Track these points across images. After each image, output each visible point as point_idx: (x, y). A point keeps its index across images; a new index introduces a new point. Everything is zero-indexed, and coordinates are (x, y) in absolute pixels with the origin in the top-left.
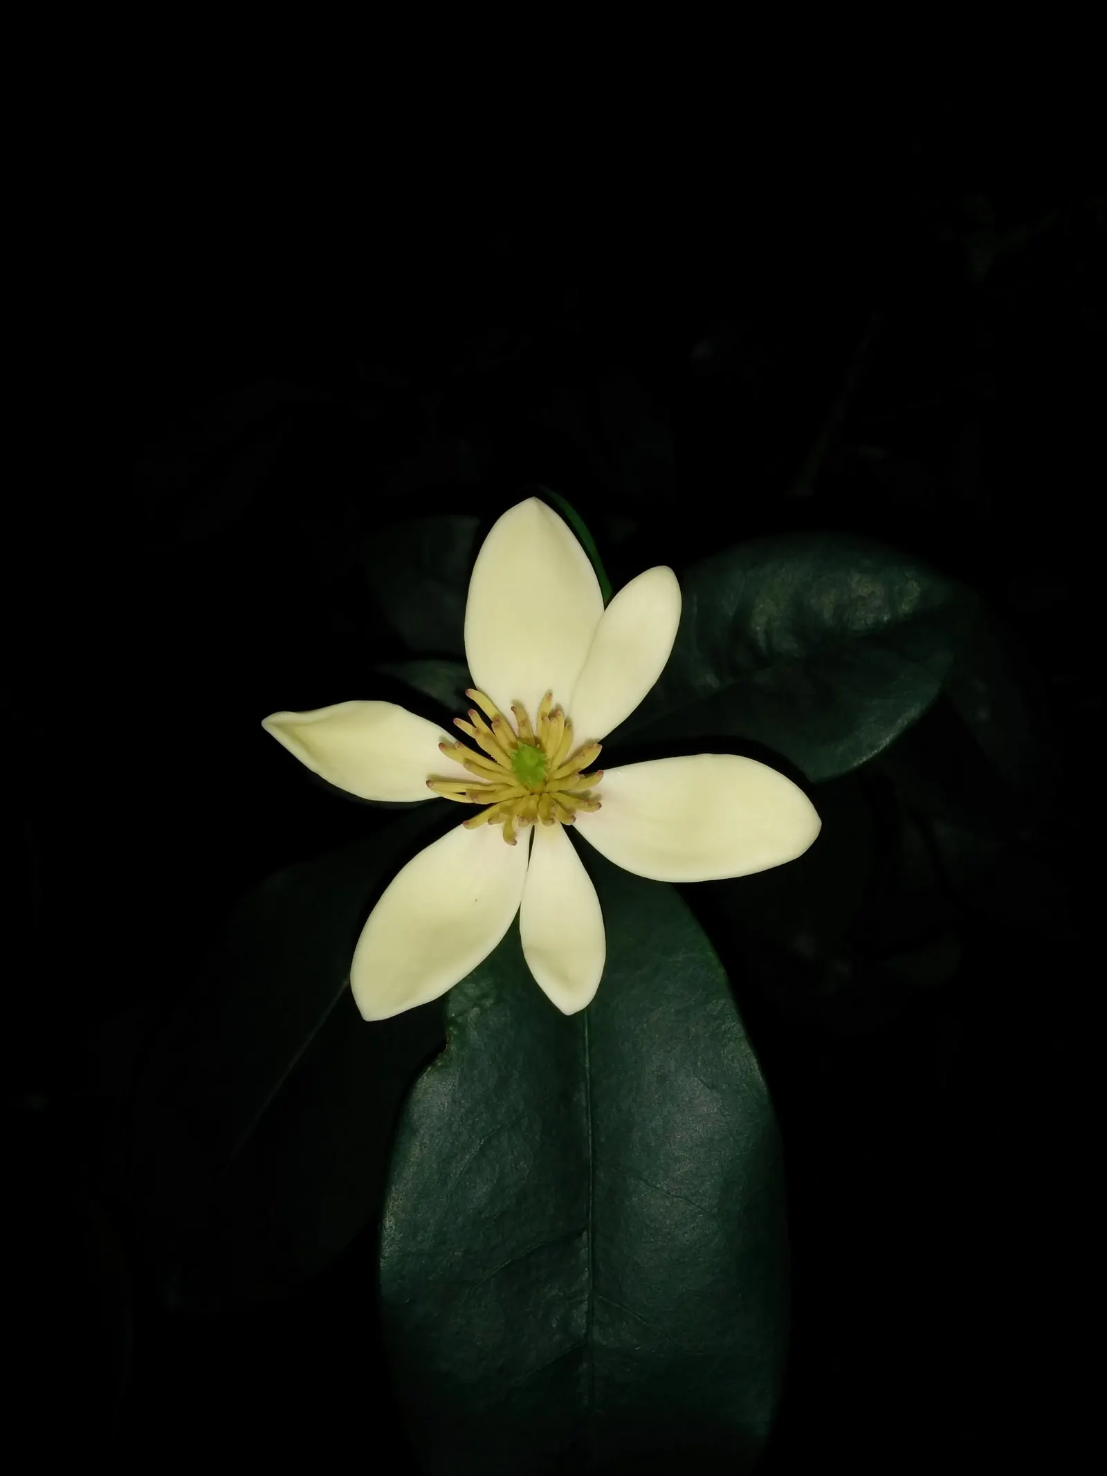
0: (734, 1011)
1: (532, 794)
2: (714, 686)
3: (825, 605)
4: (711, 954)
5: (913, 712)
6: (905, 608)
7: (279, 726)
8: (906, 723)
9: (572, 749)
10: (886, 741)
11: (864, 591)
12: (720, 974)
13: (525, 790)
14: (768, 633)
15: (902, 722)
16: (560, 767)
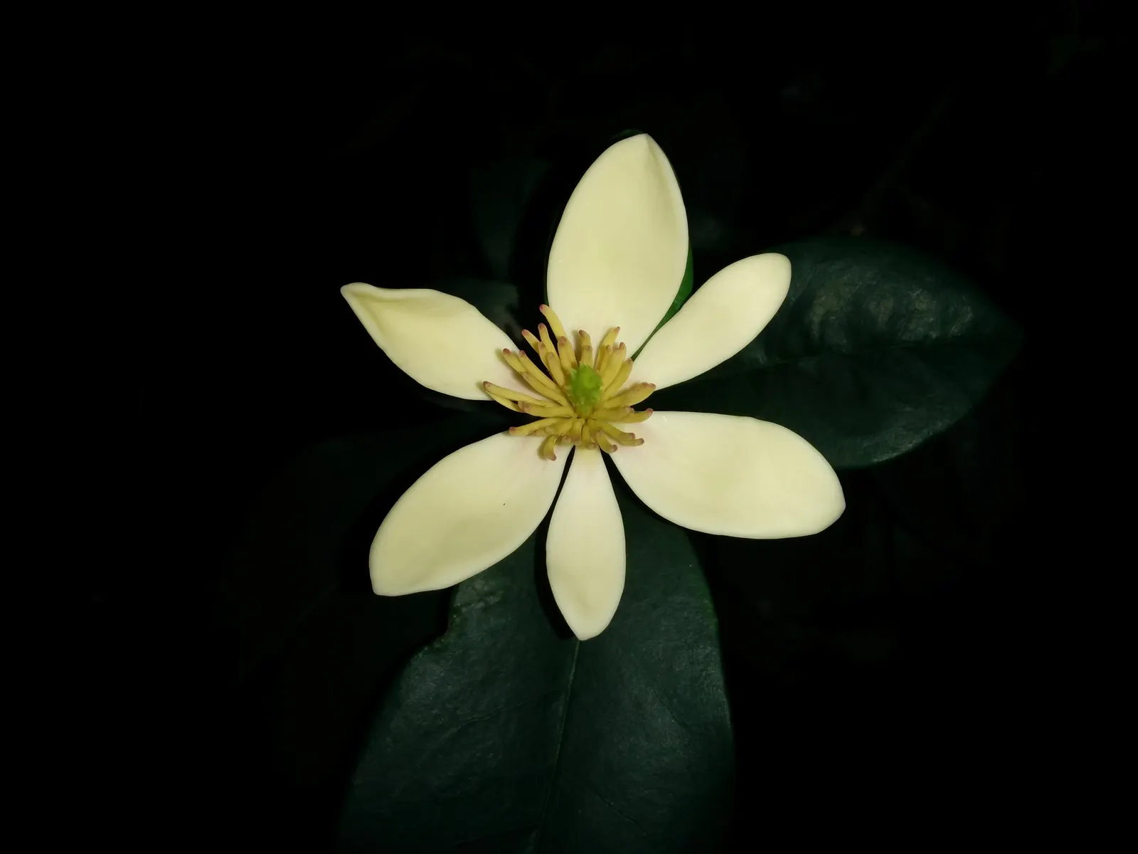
0: (718, 659)
1: (578, 418)
2: (761, 361)
3: (881, 310)
4: (707, 602)
5: (940, 425)
6: (955, 329)
7: (357, 295)
8: (931, 434)
9: (627, 385)
10: (908, 446)
11: (921, 306)
12: (712, 625)
13: (573, 412)
14: (824, 323)
15: (926, 433)
16: (610, 399)
